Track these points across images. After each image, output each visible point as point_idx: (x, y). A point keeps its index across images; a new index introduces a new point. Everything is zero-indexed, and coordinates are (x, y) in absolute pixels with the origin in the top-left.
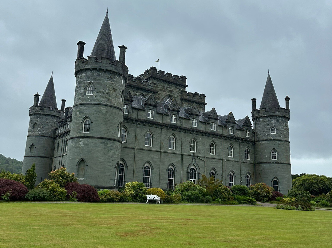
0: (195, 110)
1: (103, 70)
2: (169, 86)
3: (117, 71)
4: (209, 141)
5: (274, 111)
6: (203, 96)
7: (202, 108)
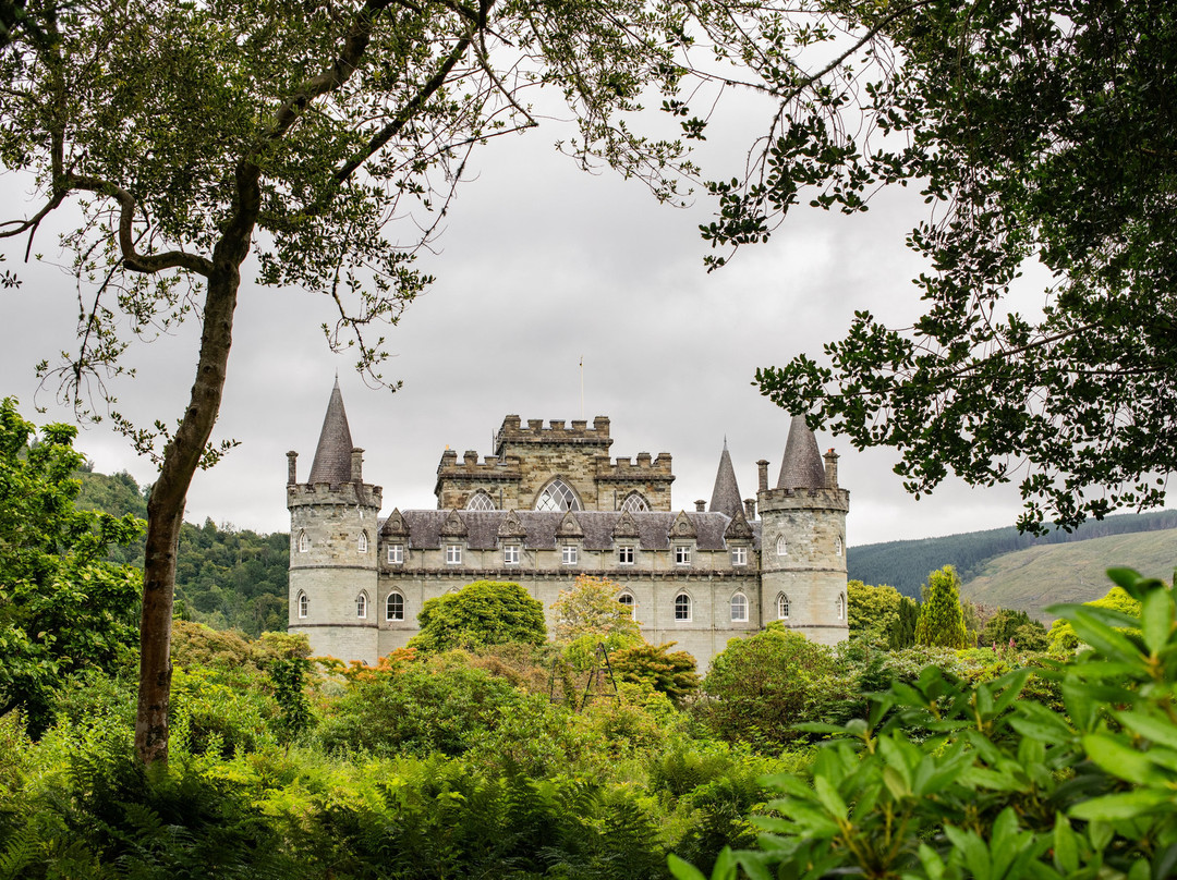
1: (318, 505)
2: (557, 454)
6: (665, 458)
7: (663, 490)
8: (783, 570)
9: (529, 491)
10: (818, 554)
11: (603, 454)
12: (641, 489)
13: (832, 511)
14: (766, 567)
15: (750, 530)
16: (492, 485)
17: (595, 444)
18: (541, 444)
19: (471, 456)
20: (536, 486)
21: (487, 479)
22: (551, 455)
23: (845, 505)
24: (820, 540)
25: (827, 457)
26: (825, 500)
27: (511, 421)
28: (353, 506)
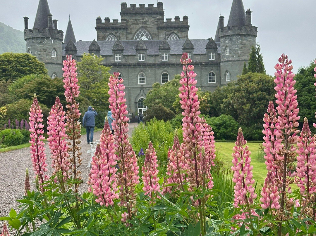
0: (142, 45)
1: (34, 38)
2: (142, 18)
3: (44, 36)
4: (160, 72)
5: (226, 31)
6: (186, 18)
7: (185, 31)
8: (228, 61)
9: (131, 33)
10: (242, 54)
11: (161, 17)
12: (176, 32)
13: (249, 35)
14: (222, 60)
15: (216, 45)
16: (116, 31)
17: (157, 13)
18: (135, 14)
19: (107, 20)
20: (134, 31)
21: (114, 29)
22: (139, 18)
23: (255, 33)
24: (243, 48)
25: (247, 12)
26: (245, 31)
27: (124, 5)
28: (48, 38)
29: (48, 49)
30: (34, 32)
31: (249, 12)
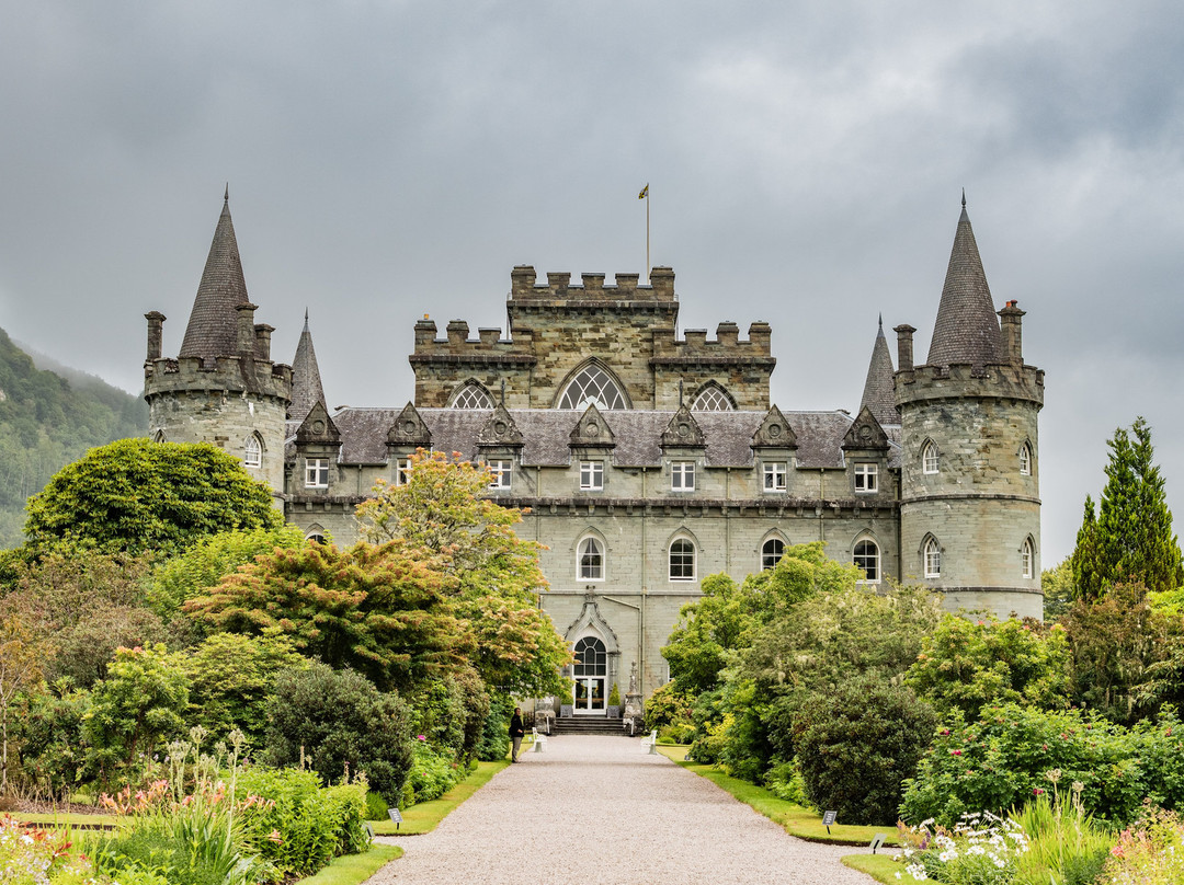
0: (595, 429)
1: (183, 392)
2: (591, 326)
3: (221, 387)
4: (663, 534)
5: (928, 382)
6: (761, 331)
7: (757, 380)
8: (931, 499)
9: (546, 382)
10: (988, 471)
11: (665, 325)
12: (722, 380)
13: (1013, 401)
14: (907, 494)
15: (884, 436)
16: (489, 373)
17: (651, 310)
18: (567, 311)
19: (458, 329)
20: (559, 374)
21: (482, 365)
22: (581, 326)
23: (1036, 392)
24: (992, 449)
25: (1004, 314)
26: (1000, 384)
27: (523, 275)
28: (236, 393)
29: (232, 438)
30: (184, 368)
31: (1013, 314)
